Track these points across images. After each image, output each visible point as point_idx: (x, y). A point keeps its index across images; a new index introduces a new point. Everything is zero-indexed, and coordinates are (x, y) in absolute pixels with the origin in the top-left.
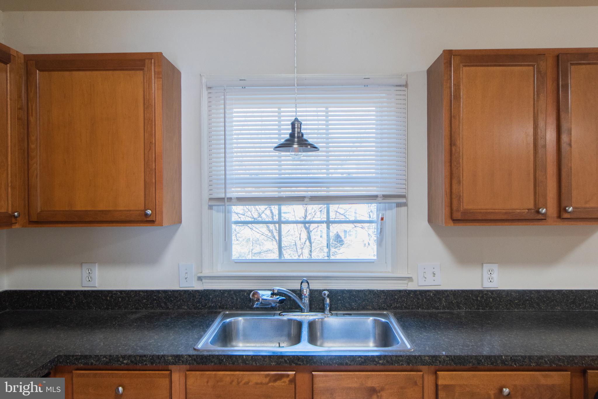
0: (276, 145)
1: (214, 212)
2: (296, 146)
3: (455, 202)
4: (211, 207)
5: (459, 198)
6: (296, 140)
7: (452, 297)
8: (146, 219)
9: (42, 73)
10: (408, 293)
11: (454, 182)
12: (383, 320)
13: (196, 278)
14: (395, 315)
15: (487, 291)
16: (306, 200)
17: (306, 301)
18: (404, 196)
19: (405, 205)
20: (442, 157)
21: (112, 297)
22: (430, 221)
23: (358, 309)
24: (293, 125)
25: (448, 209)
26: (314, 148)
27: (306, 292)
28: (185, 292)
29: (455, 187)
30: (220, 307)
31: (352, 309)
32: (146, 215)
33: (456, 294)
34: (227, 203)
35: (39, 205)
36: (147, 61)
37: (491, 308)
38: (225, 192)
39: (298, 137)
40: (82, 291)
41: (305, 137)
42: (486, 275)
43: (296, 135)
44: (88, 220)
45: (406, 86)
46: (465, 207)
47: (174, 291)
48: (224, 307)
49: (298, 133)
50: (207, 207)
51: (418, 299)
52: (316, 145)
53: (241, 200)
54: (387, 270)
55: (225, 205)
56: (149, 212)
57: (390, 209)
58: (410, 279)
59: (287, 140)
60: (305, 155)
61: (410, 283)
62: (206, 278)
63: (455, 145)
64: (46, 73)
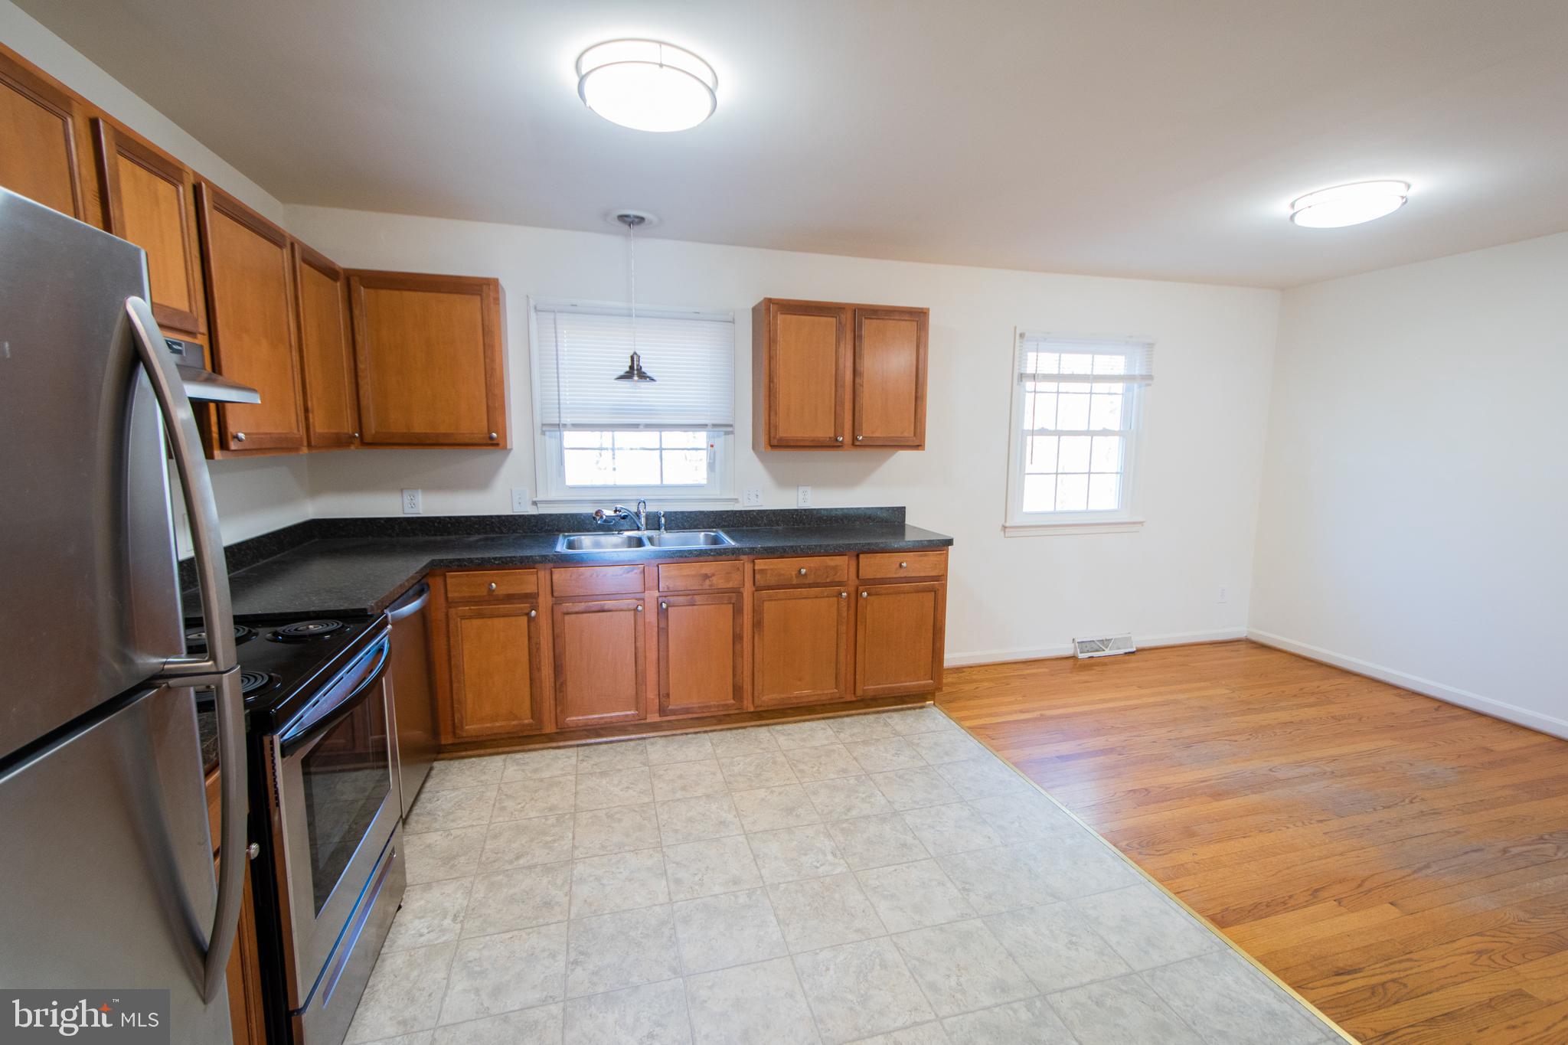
0: (616, 377)
1: (547, 438)
2: (636, 378)
3: (772, 431)
4: (543, 433)
5: (776, 427)
6: (636, 372)
7: (771, 515)
8: (490, 442)
9: (367, 290)
10: (734, 513)
11: (772, 413)
12: (713, 534)
13: (531, 502)
14: (723, 531)
15: (802, 510)
16: (641, 427)
17: (643, 520)
18: (731, 426)
19: (732, 433)
20: (763, 391)
21: (440, 523)
22: (754, 448)
23: (690, 529)
24: (632, 358)
25: (767, 437)
26: (652, 380)
27: (643, 515)
28: (520, 516)
29: (772, 418)
30: (557, 530)
31: (685, 528)
32: (491, 438)
33: (774, 512)
34: (562, 429)
35: (372, 426)
36: (484, 287)
37: (804, 524)
38: (560, 417)
39: (637, 370)
40: (405, 518)
41: (643, 370)
42: (801, 496)
43: (635, 368)
44: (428, 442)
45: (733, 322)
46: (781, 435)
47: (508, 516)
48: (560, 531)
49: (638, 365)
50: (540, 431)
51: (743, 517)
52: (655, 378)
53: (577, 426)
54: (716, 493)
55: (560, 431)
56: (494, 435)
57: (719, 436)
58: (736, 500)
59: (627, 372)
60: (645, 385)
61: (737, 505)
62: (542, 502)
63: (773, 382)
64: (372, 291)
